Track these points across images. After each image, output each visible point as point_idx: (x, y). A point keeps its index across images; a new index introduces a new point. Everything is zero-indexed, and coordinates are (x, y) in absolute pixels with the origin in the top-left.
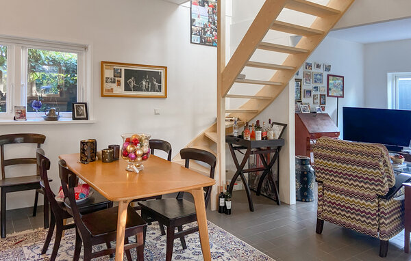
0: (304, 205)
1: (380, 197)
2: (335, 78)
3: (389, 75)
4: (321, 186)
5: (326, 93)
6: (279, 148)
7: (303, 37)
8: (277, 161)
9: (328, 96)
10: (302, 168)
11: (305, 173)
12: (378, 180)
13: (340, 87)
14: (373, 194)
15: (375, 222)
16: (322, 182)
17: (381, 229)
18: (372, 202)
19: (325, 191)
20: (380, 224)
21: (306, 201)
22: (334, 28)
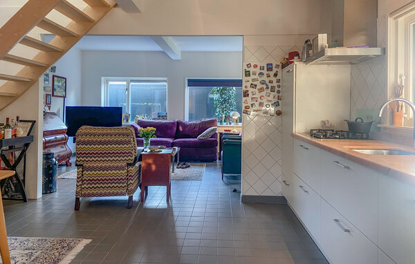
0: (49, 196)
1: (129, 165)
2: (59, 79)
3: (103, 78)
4: (81, 169)
5: (51, 93)
6: (27, 145)
7: (57, 36)
8: (23, 158)
9: (53, 95)
10: (47, 162)
11: (51, 166)
12: (129, 152)
13: (63, 87)
14: (124, 164)
15: (125, 184)
16: (82, 165)
17: (129, 189)
18: (123, 170)
19: (85, 172)
20: (128, 185)
21: (51, 193)
22: (88, 33)
